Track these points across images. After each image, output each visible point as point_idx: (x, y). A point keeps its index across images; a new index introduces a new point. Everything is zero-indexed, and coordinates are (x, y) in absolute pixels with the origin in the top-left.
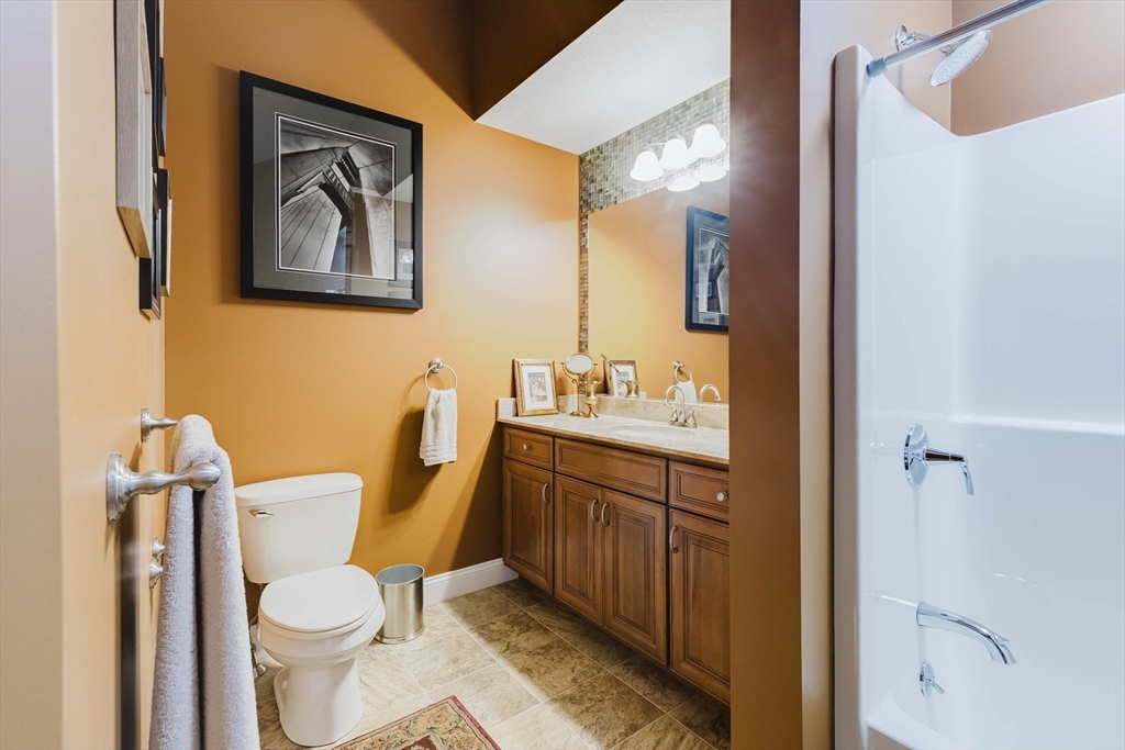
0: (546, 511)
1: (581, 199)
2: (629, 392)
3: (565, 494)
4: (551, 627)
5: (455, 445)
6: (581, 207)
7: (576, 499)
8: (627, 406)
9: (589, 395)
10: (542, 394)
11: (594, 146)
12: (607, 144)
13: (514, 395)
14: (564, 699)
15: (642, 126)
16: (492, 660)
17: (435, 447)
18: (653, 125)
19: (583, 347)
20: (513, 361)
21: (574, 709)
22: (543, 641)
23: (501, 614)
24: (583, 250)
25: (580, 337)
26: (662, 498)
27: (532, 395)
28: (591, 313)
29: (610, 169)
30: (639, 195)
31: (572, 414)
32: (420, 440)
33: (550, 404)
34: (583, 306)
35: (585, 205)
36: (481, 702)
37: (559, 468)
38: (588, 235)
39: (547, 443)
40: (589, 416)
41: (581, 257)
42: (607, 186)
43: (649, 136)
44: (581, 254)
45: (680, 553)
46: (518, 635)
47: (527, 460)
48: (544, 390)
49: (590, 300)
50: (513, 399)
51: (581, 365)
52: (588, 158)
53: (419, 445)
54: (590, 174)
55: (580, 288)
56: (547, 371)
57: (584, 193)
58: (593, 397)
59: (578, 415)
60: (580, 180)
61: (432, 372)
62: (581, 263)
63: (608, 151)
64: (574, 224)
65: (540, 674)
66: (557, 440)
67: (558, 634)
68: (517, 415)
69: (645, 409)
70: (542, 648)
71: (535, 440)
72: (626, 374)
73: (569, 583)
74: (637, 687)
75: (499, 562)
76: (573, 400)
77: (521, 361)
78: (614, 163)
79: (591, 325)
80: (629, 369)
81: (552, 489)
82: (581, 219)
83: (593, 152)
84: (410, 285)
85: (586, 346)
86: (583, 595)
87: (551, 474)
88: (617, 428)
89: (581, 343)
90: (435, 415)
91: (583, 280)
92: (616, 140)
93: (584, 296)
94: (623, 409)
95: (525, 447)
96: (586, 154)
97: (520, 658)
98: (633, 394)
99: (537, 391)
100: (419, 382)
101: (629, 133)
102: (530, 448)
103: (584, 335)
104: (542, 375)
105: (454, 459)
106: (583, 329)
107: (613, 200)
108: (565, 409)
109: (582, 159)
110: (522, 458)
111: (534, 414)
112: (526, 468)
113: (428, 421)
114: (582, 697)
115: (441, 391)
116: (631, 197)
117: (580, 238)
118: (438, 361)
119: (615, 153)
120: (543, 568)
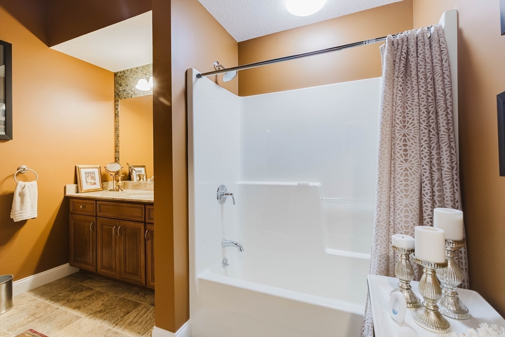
0: (92, 235)
1: (115, 92)
2: (140, 179)
3: (102, 225)
4: (95, 287)
5: (36, 209)
6: (115, 96)
7: (107, 227)
8: (137, 185)
9: (118, 181)
10: (93, 181)
11: (122, 70)
12: (127, 70)
13: (76, 182)
14: (96, 313)
15: (143, 67)
16: (58, 308)
17: (21, 212)
18: (147, 68)
19: (117, 160)
20: (76, 167)
21: (99, 315)
22: (88, 293)
23: (66, 288)
24: (116, 115)
25: (115, 155)
26: (143, 220)
27: (87, 182)
28: (121, 144)
29: (129, 82)
30: (142, 95)
31: (110, 190)
32: (11, 209)
33: (98, 186)
34: (117, 141)
35: (117, 96)
36: (48, 327)
37: (99, 214)
38: (119, 109)
39: (93, 204)
40: (118, 191)
41: (115, 119)
42: (127, 89)
43: (145, 72)
44: (115, 117)
45: (150, 240)
46: (75, 295)
47: (83, 213)
48: (94, 179)
49: (120, 139)
50: (75, 185)
51: (116, 167)
52: (119, 75)
53: (11, 211)
54: (119, 82)
55: (115, 133)
56: (96, 171)
57: (117, 90)
58: (120, 182)
59: (114, 190)
60: (115, 84)
61: (19, 172)
62: (115, 121)
63: (128, 74)
64: (112, 103)
65: (84, 307)
66: (98, 202)
67: (98, 289)
68: (78, 192)
69: (145, 186)
70: (88, 296)
71: (86, 203)
72: (141, 171)
73: (104, 265)
74: (133, 299)
75: (66, 265)
76: (111, 184)
77: (80, 166)
78: (131, 79)
79: (121, 150)
80: (143, 169)
81: (95, 225)
82: (115, 102)
83: (121, 72)
84: (3, 123)
85: (119, 159)
86: (111, 268)
87: (95, 218)
88: (129, 195)
89: (116, 158)
90: (22, 195)
91: (117, 129)
92: (131, 70)
93: (117, 136)
94: (136, 187)
95: (81, 207)
96: (118, 73)
97: (74, 304)
98: (142, 180)
99: (90, 180)
100: (10, 178)
101: (137, 68)
102: (84, 207)
103: (117, 154)
104: (94, 173)
105: (36, 216)
106: (117, 152)
107: (130, 95)
108: (107, 188)
109: (116, 74)
110: (80, 213)
111: (88, 191)
112: (82, 217)
113: (17, 199)
114: (105, 310)
115: (26, 183)
116: (139, 96)
117: (115, 110)
118: (24, 167)
119: (131, 75)
120: (91, 262)
